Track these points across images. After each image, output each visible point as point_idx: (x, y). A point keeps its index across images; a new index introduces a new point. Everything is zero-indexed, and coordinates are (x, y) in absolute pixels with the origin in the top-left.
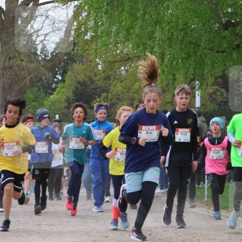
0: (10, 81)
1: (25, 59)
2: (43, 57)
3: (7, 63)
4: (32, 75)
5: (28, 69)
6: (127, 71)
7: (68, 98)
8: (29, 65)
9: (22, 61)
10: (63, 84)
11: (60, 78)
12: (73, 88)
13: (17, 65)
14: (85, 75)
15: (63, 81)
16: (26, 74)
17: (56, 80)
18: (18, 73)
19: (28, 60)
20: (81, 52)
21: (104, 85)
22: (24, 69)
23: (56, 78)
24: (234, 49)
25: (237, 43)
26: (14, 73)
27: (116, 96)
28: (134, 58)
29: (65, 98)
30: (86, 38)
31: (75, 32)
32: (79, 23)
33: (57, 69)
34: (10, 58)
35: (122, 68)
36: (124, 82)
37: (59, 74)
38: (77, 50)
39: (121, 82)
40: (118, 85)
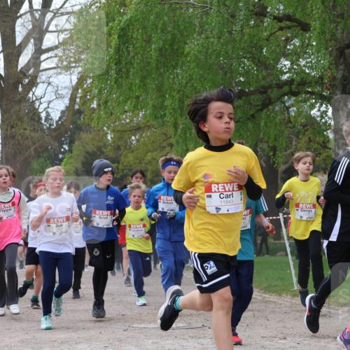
0: (13, 151)
1: (27, 128)
2: (48, 125)
3: (9, 132)
4: (37, 144)
5: (32, 138)
6: (138, 141)
7: (76, 169)
8: (33, 134)
9: (25, 129)
10: (70, 154)
11: (67, 148)
12: (82, 158)
13: (20, 134)
14: (93, 145)
15: (70, 150)
16: (31, 143)
17: (62, 150)
18: (21, 142)
19: (32, 129)
20: (87, 121)
21: (114, 156)
22: (27, 138)
23: (63, 148)
24: (249, 119)
25: (252, 113)
26: (17, 142)
27: (128, 167)
28: (144, 127)
29: (74, 169)
30: (92, 106)
31: (81, 99)
32: (84, 90)
33: (63, 139)
34: (12, 127)
35: (133, 138)
36: (135, 153)
37: (66, 144)
38: (84, 118)
39: (133, 152)
40: (130, 155)
